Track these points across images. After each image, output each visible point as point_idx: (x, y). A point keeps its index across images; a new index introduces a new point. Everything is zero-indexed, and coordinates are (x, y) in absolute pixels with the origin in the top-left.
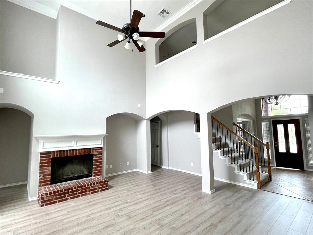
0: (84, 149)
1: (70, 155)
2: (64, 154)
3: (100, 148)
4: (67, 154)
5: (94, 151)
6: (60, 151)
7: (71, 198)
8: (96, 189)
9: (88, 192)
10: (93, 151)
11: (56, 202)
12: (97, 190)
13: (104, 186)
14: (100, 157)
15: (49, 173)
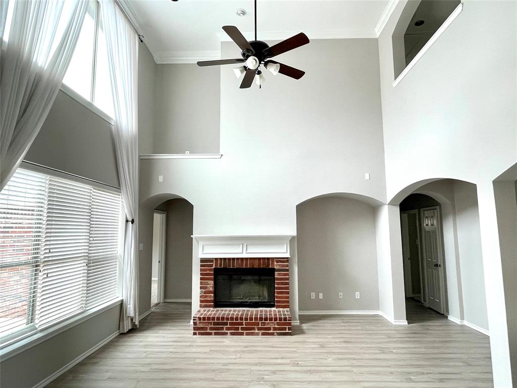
0: (259, 259)
1: (238, 267)
2: (230, 263)
3: (285, 260)
4: (233, 264)
5: (275, 263)
6: (225, 259)
7: (232, 334)
8: (269, 329)
9: (257, 331)
10: (273, 264)
11: (210, 334)
12: (272, 331)
13: (285, 328)
14: (285, 275)
15: (211, 289)
